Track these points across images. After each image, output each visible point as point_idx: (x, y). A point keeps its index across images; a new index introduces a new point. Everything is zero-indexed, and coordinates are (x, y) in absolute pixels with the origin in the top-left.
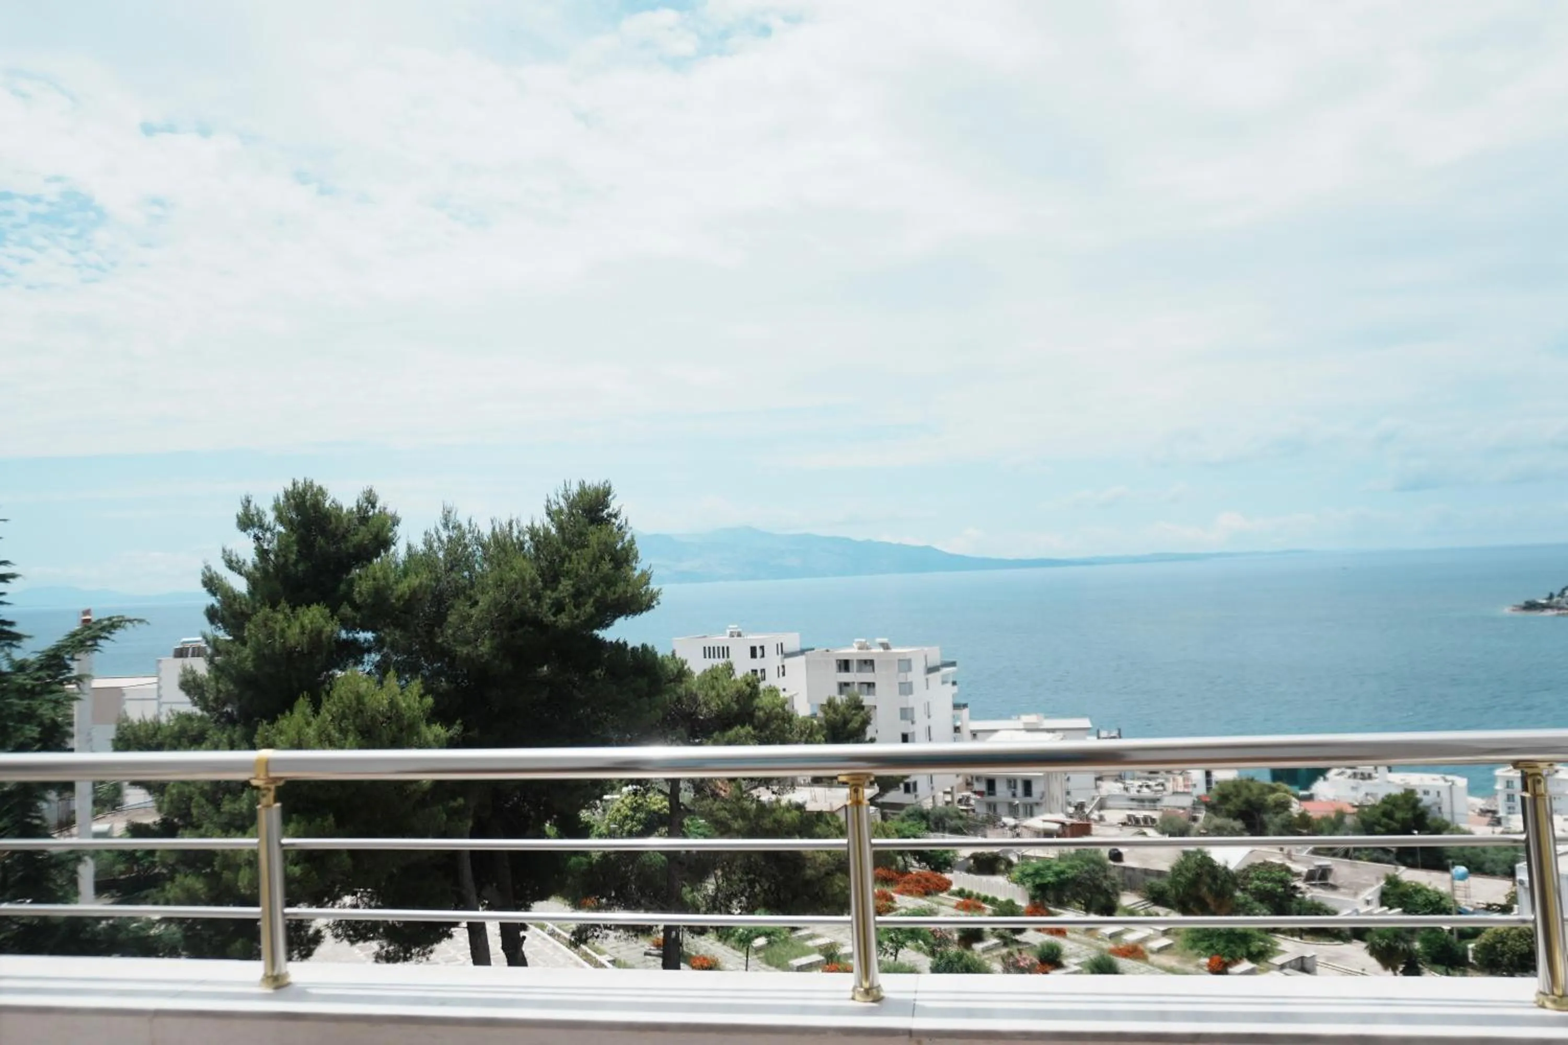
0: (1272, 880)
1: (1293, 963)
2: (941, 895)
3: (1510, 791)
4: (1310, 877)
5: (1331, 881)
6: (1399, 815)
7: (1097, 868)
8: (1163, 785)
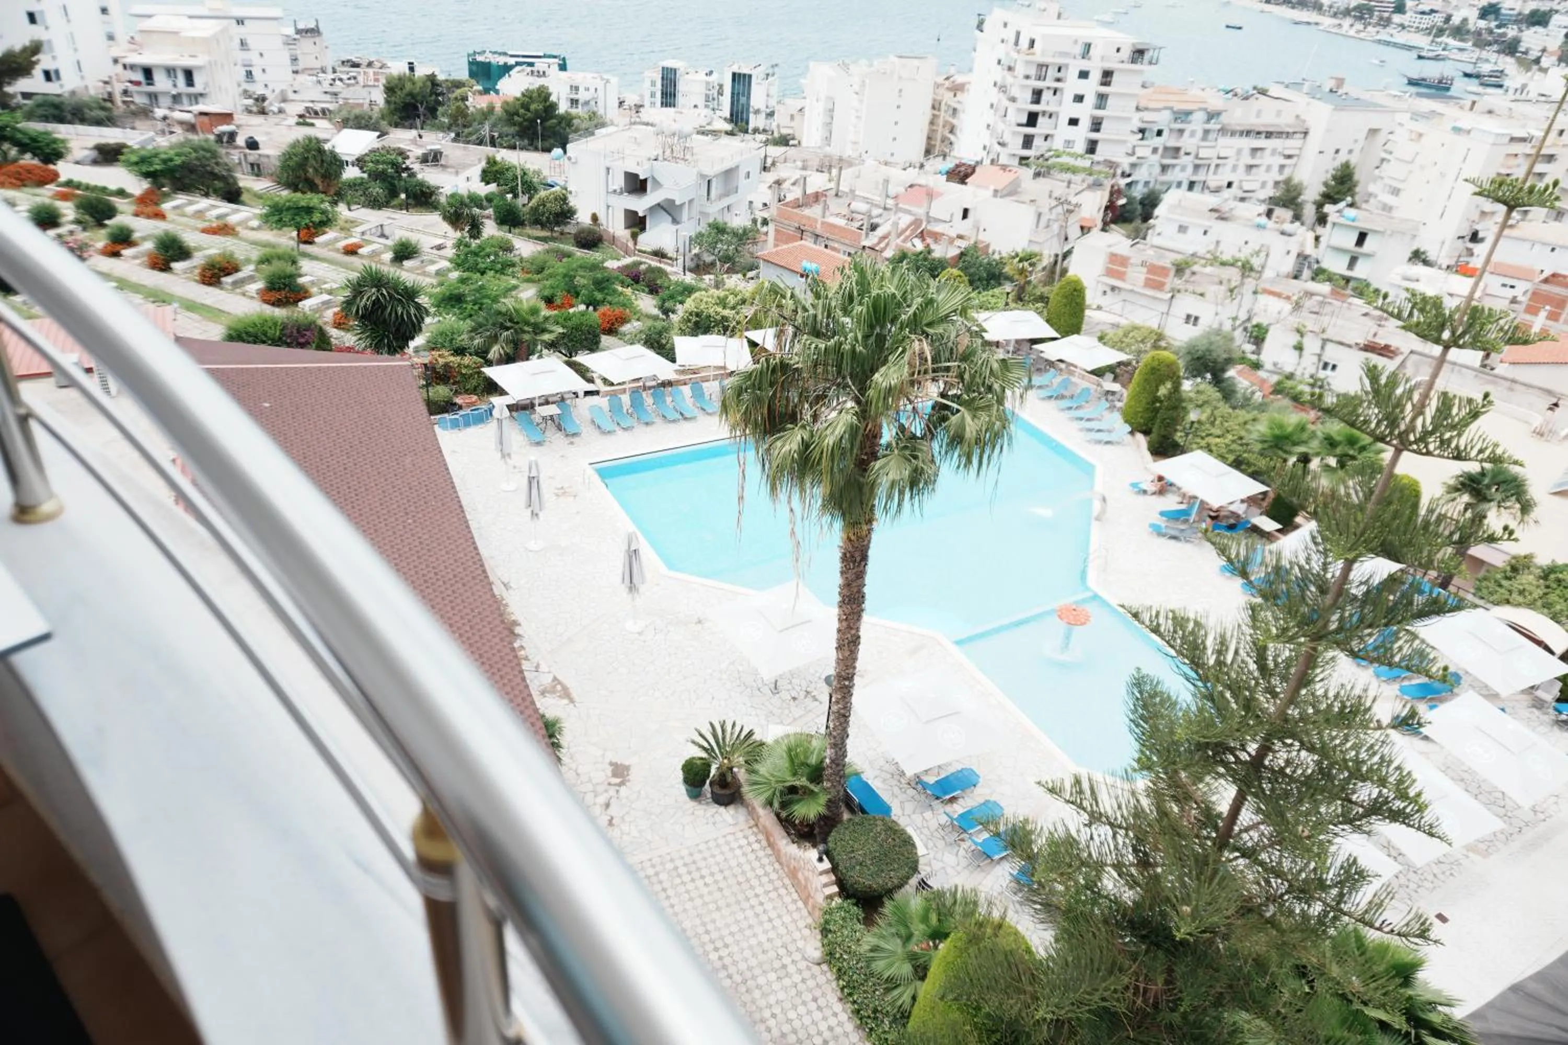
0: (384, 162)
1: (373, 231)
2: (48, 186)
3: (653, 89)
4: (424, 160)
5: (443, 162)
6: (533, 107)
7: (208, 155)
8: (355, 78)
